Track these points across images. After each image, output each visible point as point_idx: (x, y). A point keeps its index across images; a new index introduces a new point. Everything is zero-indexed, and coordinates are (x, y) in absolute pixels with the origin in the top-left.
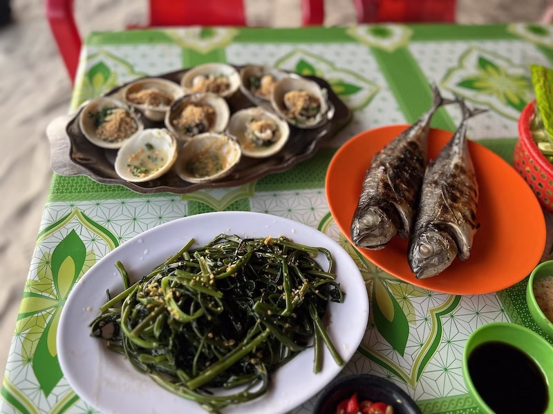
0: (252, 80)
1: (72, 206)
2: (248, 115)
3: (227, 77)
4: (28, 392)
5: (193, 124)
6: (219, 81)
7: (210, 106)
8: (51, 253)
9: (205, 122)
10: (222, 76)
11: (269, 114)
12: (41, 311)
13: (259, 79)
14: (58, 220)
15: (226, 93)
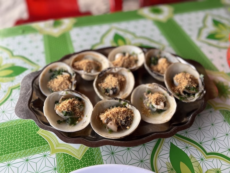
0: (153, 59)
2: (145, 88)
3: (137, 55)
5: (110, 88)
6: (131, 58)
7: (123, 76)
9: (118, 87)
10: (134, 54)
11: (161, 89)
13: (157, 59)
15: (134, 67)
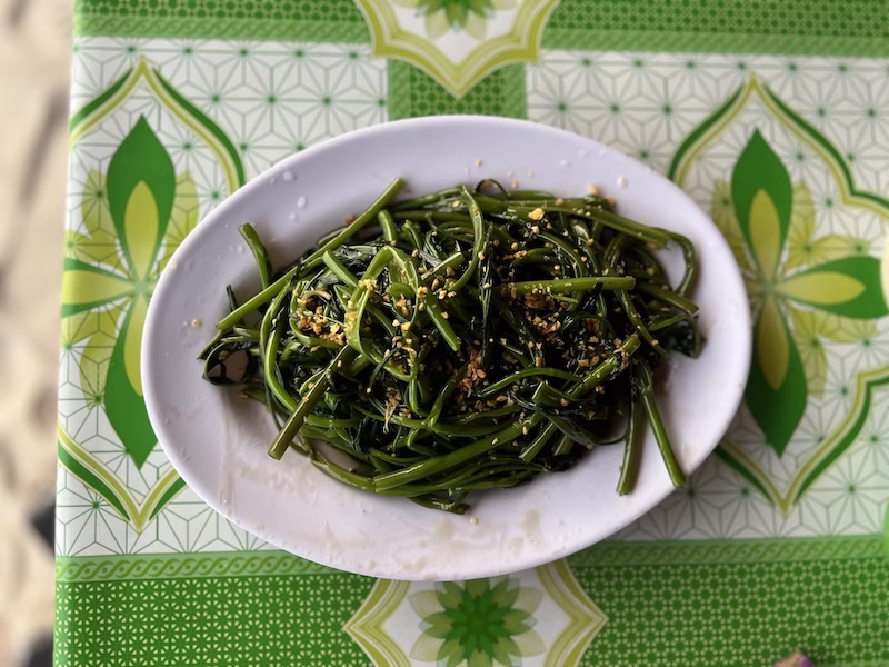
1: (131, 50)
4: (105, 458)
8: (104, 171)
12: (103, 303)
14: (106, 86)
